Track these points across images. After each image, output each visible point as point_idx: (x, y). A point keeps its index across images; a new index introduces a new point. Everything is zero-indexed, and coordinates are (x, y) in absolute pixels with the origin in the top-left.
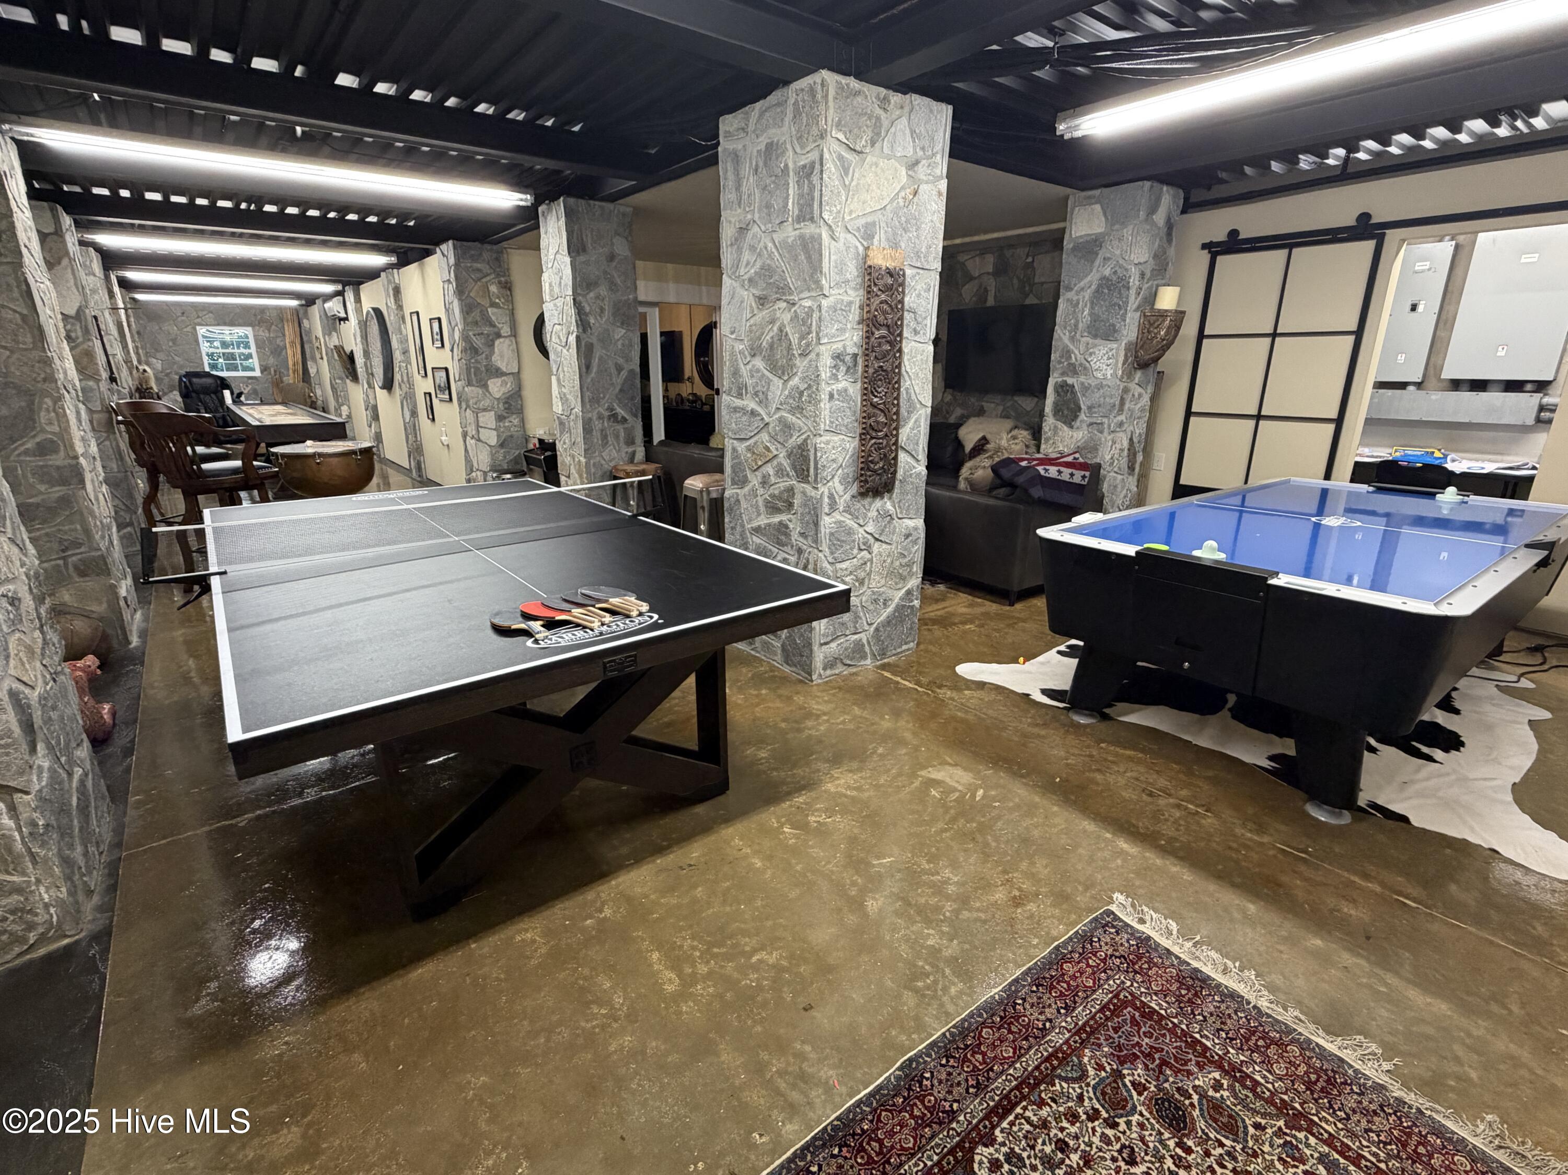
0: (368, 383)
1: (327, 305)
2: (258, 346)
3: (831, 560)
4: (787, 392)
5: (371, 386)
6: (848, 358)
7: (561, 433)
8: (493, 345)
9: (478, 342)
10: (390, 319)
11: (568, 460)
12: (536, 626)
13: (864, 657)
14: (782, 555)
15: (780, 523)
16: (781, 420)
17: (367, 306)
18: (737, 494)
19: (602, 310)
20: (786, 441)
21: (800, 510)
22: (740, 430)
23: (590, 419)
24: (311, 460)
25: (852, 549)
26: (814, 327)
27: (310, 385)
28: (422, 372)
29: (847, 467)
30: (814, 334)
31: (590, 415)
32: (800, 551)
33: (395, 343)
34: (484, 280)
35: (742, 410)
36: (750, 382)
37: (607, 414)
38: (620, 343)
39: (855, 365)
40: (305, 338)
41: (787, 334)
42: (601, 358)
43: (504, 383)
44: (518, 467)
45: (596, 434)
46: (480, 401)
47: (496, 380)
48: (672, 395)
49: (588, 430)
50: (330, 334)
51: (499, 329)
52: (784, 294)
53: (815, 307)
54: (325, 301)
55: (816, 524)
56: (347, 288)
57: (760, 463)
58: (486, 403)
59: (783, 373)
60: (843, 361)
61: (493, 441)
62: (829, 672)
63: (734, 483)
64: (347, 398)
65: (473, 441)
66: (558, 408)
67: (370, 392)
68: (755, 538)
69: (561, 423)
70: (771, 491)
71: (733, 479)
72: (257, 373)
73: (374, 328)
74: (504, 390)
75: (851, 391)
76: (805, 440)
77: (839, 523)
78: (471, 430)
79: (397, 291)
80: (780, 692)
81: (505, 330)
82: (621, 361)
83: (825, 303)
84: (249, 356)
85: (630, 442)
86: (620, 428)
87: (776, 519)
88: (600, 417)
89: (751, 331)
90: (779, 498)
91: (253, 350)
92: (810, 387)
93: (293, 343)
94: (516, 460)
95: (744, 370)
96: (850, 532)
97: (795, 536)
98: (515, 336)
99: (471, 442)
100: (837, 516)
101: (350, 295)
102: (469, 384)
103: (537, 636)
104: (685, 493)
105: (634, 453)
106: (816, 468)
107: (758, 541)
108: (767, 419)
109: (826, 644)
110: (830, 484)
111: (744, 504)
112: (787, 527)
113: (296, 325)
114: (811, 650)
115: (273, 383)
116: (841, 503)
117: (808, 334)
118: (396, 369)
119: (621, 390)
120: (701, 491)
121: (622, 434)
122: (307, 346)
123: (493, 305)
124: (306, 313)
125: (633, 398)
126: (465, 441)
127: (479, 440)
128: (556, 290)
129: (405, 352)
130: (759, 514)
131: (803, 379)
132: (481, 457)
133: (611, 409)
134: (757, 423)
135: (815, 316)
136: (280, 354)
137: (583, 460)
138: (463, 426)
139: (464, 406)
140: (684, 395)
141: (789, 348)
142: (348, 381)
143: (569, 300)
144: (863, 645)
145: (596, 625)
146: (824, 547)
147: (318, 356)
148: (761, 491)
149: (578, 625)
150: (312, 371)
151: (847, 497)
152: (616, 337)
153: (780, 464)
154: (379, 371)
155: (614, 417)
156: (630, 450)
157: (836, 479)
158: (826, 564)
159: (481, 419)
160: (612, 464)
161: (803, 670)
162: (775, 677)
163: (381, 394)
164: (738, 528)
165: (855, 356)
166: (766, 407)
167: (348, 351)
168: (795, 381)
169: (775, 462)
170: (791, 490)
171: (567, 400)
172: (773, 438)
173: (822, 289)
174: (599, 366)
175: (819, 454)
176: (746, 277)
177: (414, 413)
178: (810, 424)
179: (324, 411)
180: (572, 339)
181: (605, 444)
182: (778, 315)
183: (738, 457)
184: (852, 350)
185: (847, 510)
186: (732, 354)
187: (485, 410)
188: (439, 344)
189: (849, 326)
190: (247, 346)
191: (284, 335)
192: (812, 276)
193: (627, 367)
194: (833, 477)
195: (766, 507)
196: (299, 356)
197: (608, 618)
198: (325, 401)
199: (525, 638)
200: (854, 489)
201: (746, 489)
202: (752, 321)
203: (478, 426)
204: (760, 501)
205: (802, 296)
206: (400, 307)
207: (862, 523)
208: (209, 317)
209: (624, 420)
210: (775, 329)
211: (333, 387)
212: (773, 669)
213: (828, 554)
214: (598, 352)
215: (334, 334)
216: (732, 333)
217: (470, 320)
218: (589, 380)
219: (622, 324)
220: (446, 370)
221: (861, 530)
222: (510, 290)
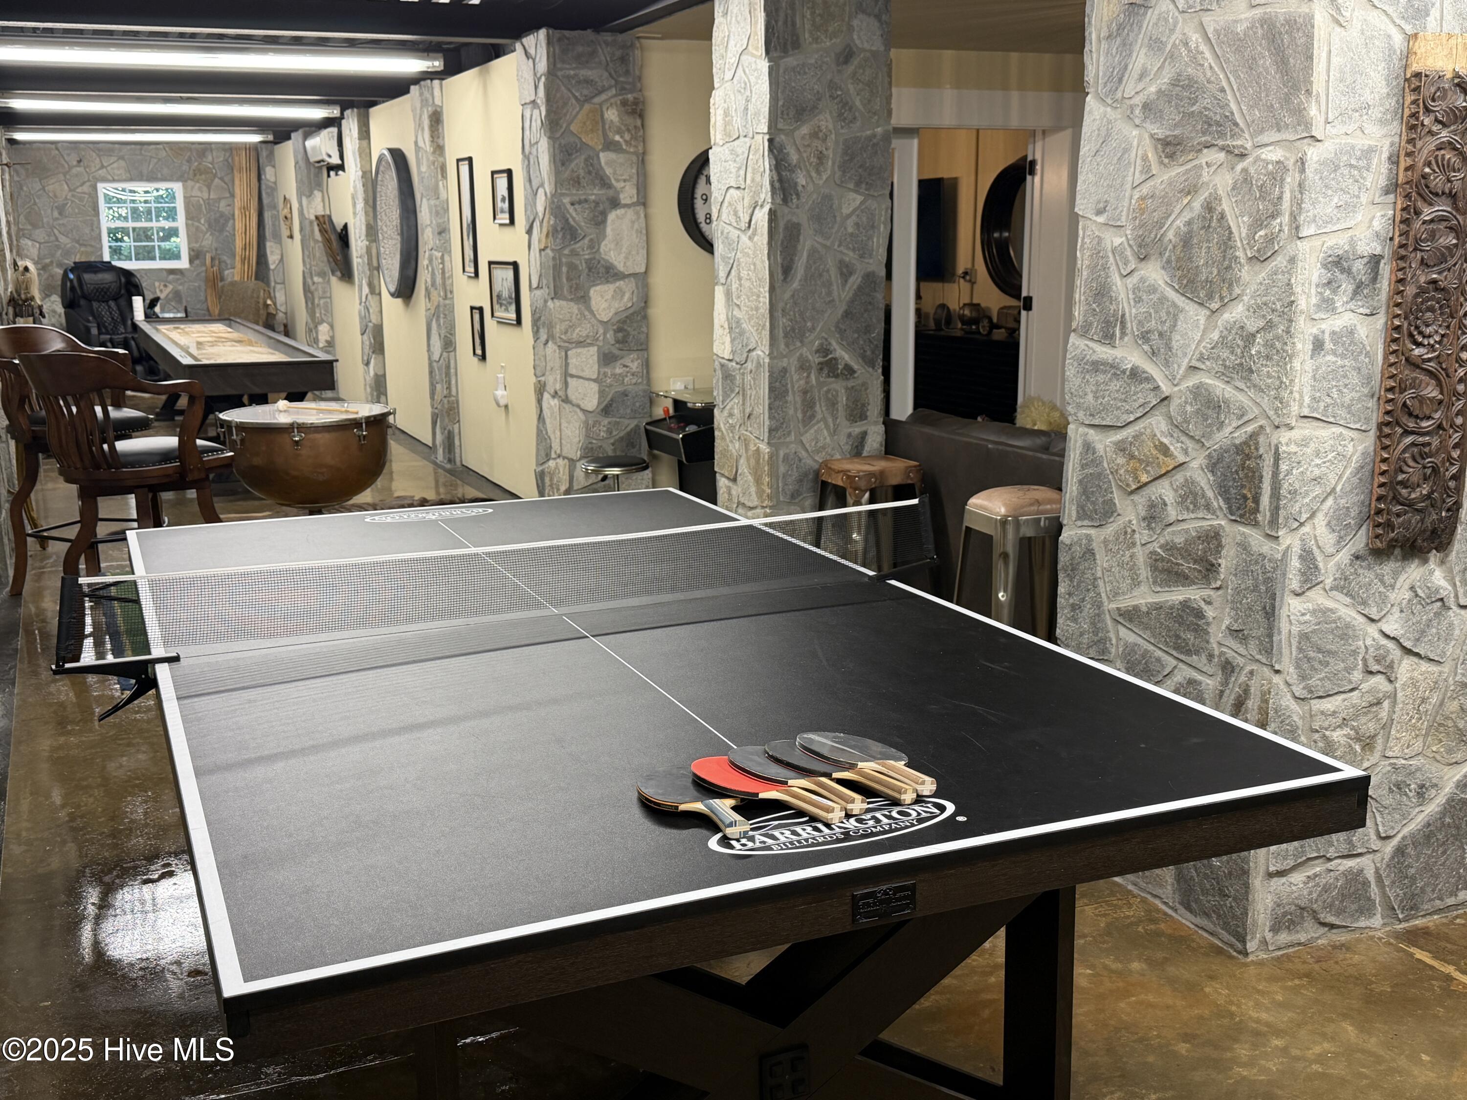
0: (371, 285)
1: (310, 143)
2: (189, 217)
3: (1299, 691)
4: (1215, 336)
5: (374, 290)
6: (1359, 266)
7: (726, 396)
8: (604, 221)
9: (577, 216)
10: (419, 170)
11: (735, 447)
12: (724, 807)
13: (1367, 910)
14: (1184, 673)
15: (1185, 605)
16: (1197, 392)
17: (380, 145)
18: (1089, 538)
19: (821, 158)
20: (1208, 435)
21: (1233, 582)
22: (1105, 409)
23: (785, 370)
24: (286, 436)
25: (1349, 670)
26: (1286, 204)
27: (268, 284)
28: (470, 269)
29: (1345, 493)
30: (1286, 219)
31: (784, 363)
32: (1228, 668)
33: (424, 215)
34: (597, 100)
35: (1113, 369)
36: (1131, 311)
37: (817, 359)
38: (850, 223)
39: (1374, 279)
40: (266, 201)
41: (1222, 216)
42: (813, 252)
43: (620, 293)
44: (633, 452)
45: (793, 399)
46: (572, 327)
47: (605, 287)
48: (929, 308)
49: (778, 391)
50: (310, 195)
51: (618, 193)
52: (1222, 135)
53: (1290, 164)
54: (306, 137)
55: (1270, 613)
56: (348, 113)
57: (1144, 478)
58: (582, 331)
59: (1210, 297)
60: (1348, 271)
61: (591, 402)
62: (1284, 937)
63: (1083, 514)
64: (329, 310)
65: (555, 402)
66: (723, 346)
67: (373, 301)
68: (1123, 631)
69: (728, 376)
70: (1167, 535)
71: (1081, 508)
72: (183, 263)
73: (390, 185)
74: (620, 305)
75: (1362, 332)
76: (1254, 436)
77: (1323, 613)
78: (554, 381)
79: (436, 119)
80: (1172, 970)
81: (628, 194)
82: (850, 256)
83: (1314, 154)
84: (173, 232)
85: (857, 413)
86: (839, 387)
87: (1177, 595)
88: (804, 366)
89: (1142, 211)
90: (1185, 551)
91: (180, 222)
92: (1270, 325)
93: (245, 209)
94: (629, 440)
95: (1120, 288)
96: (1345, 633)
97: (1217, 635)
98: (644, 204)
99: (549, 403)
100: (1318, 598)
101: (351, 126)
102: (557, 295)
103: (729, 831)
104: (966, 523)
105: (864, 435)
106: (1276, 495)
107: (1131, 638)
108: (1166, 388)
109: (1281, 874)
110: (1306, 529)
111: (1102, 559)
112: (1199, 614)
113: (254, 175)
114: (1247, 886)
115: (207, 280)
116: (1329, 570)
117: (1273, 216)
118: (423, 262)
119: (847, 314)
120: (1004, 522)
121: (843, 399)
122: (267, 215)
123: (610, 146)
124: (271, 154)
125: (868, 329)
126: (539, 401)
127: (566, 400)
128: (737, 121)
129: (442, 231)
130: (1136, 583)
131: (1255, 310)
132: (567, 432)
133: (824, 350)
134: (1143, 396)
135: (1291, 180)
136: (221, 231)
137: (764, 448)
138: (539, 371)
139: (543, 336)
140: (954, 306)
141: (1227, 242)
142: (334, 280)
143: (761, 143)
144: (1366, 884)
145: (836, 816)
146: (1287, 665)
147: (285, 232)
148: (1142, 535)
149: (800, 813)
150: (273, 259)
151: (1344, 557)
152: (846, 211)
153: (1189, 484)
154: (392, 265)
155: (830, 367)
156: (857, 430)
157: (1320, 521)
158: (1288, 702)
159: (573, 361)
160: (820, 458)
161: (1226, 927)
162: (1158, 934)
163: (392, 306)
164: (1088, 609)
165: (1375, 260)
166: (1167, 364)
167: (339, 227)
168: (1236, 313)
169: (1179, 478)
170: (1213, 538)
171: (742, 333)
172: (1179, 428)
173: (1308, 125)
174: (808, 268)
175: (1284, 467)
176: (1138, 100)
177: (449, 344)
178: (1265, 402)
179: (287, 334)
180: (762, 217)
181: (809, 418)
182: (1205, 177)
183: (1096, 462)
184: (1369, 246)
185: (1343, 585)
186: (1098, 253)
187: (580, 344)
188: (505, 218)
189: (1364, 199)
190: (172, 214)
191: (233, 196)
192: (1287, 99)
193: (861, 268)
194: (1313, 515)
195: (1154, 568)
196: (254, 232)
197: (858, 804)
198: (290, 315)
199: (702, 832)
200: (1360, 541)
201: (1110, 530)
202: (1145, 189)
203: (566, 375)
204: (1141, 555)
205: (1265, 138)
206: (439, 149)
207: (1374, 613)
208: (118, 167)
209: (850, 371)
210: (1197, 205)
211: (307, 290)
212: (1152, 915)
213: (1293, 677)
214: (807, 243)
215: (317, 194)
216: (1099, 212)
217: (567, 174)
218: (787, 295)
219: (858, 184)
220: (515, 265)
221: (1372, 630)
222: (641, 116)
